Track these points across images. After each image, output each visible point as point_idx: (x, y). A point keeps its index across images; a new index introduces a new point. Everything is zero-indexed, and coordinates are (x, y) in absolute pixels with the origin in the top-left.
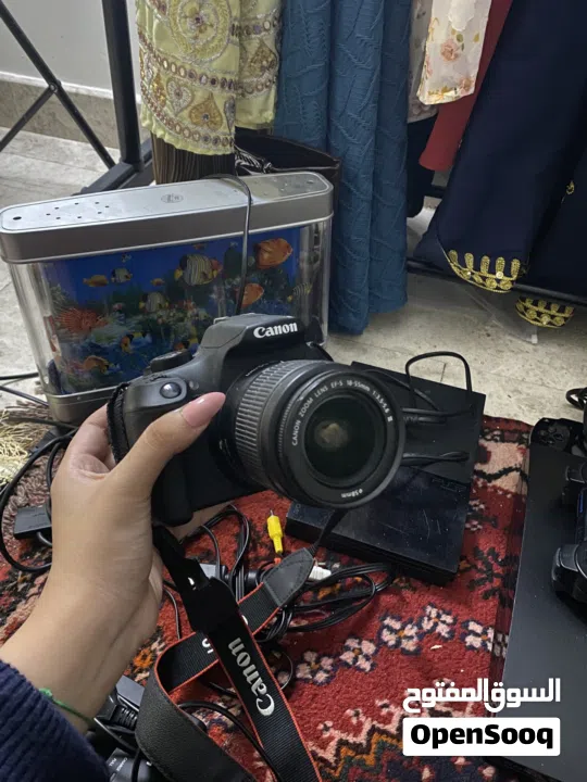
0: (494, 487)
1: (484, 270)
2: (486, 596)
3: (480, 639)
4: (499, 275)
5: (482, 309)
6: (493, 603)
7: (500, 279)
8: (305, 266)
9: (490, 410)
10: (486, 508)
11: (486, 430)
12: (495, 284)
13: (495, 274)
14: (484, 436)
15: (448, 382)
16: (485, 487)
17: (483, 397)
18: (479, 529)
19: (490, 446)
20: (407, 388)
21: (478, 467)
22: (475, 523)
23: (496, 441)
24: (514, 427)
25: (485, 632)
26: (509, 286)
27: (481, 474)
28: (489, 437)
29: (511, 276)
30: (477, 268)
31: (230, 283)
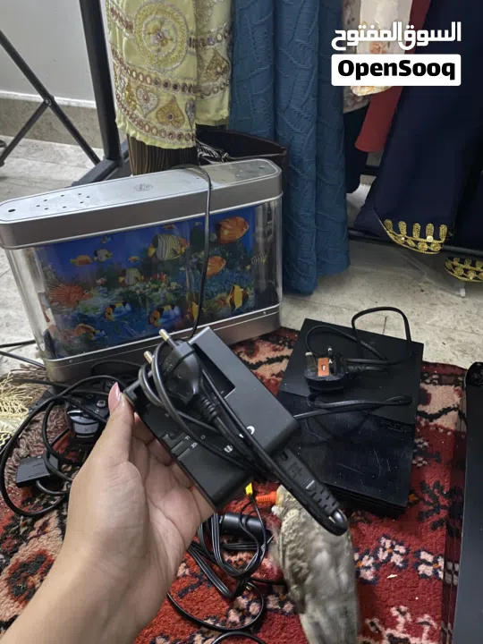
0: (436, 425)
1: (416, 235)
2: (434, 528)
3: (432, 568)
4: (430, 238)
5: (415, 268)
6: (441, 532)
7: (430, 242)
8: (260, 240)
9: (428, 356)
10: (430, 445)
11: (426, 375)
12: (426, 247)
13: (425, 238)
14: (423, 379)
15: (389, 333)
16: (427, 426)
17: (421, 346)
18: (424, 465)
19: (430, 389)
20: (353, 340)
21: (420, 408)
22: (421, 459)
23: (435, 384)
24: (449, 371)
25: (435, 561)
26: (439, 248)
27: (424, 414)
28: (428, 381)
29: (440, 240)
30: (410, 233)
31: (196, 257)
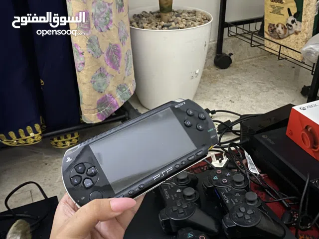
1: (23, 136)
4: (32, 134)
12: (32, 140)
13: (29, 135)
15: (36, 200)
26: (40, 137)
29: (38, 133)
30: (18, 137)
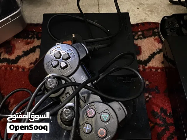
0: (149, 68)
9: (133, 21)
10: (150, 83)
11: (134, 34)
16: (144, 70)
17: (127, 14)
18: (150, 98)
19: (139, 42)
22: (147, 95)
23: (141, 39)
24: (148, 27)
27: (140, 62)
28: (136, 37)
